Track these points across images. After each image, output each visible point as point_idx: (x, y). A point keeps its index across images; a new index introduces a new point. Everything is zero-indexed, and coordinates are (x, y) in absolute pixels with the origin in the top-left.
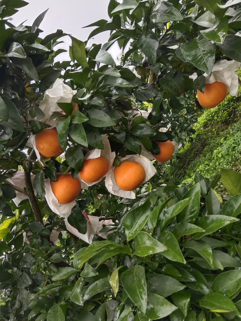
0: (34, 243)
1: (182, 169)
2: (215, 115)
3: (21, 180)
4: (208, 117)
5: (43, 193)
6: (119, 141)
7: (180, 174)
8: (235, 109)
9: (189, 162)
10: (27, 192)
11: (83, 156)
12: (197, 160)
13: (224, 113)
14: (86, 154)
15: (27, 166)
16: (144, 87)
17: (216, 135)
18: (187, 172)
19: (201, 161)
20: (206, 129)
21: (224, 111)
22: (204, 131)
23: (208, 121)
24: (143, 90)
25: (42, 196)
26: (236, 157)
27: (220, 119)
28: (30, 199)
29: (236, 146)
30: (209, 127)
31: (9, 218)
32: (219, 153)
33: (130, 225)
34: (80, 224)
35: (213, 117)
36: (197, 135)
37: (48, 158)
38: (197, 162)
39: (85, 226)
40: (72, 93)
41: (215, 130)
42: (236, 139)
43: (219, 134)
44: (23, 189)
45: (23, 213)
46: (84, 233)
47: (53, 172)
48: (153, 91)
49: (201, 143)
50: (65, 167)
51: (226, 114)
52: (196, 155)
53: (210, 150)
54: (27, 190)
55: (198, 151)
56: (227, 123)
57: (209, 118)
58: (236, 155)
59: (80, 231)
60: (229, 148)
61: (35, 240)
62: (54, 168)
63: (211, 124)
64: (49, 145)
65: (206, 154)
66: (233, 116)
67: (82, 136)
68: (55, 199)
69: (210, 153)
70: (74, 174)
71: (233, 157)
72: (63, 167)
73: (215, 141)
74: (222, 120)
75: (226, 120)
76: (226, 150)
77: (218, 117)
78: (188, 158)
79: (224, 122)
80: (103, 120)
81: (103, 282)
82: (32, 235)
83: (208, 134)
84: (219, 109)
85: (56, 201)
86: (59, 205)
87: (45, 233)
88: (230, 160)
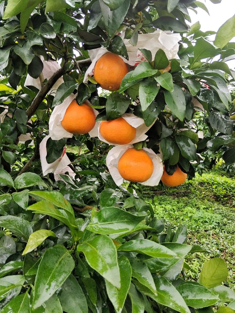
0: (6, 126)
1: (153, 192)
2: (216, 184)
3: (50, 71)
4: (209, 180)
5: (59, 101)
6: (161, 134)
7: (148, 193)
8: (232, 197)
9: (163, 193)
10: (45, 84)
11: (124, 112)
12: (170, 198)
13: (223, 190)
14: (128, 113)
15: (70, 66)
16: (225, 117)
17: (201, 197)
18: (155, 198)
19: (173, 202)
20: (200, 186)
21: (224, 189)
22: (196, 186)
23: (207, 183)
24: (221, 117)
25: (56, 103)
26: (198, 229)
27: (216, 190)
28: (41, 92)
29: (208, 223)
30: (202, 187)
31: (8, 87)
32: (191, 213)
33: (105, 218)
34: (53, 153)
35: (213, 184)
36: (189, 183)
37: (95, 80)
38: (169, 200)
39: (55, 158)
40: (174, 55)
41: (205, 194)
42: (213, 218)
43: (204, 199)
44: (45, 79)
45: (24, 96)
46: (48, 163)
47: (85, 96)
48: (228, 128)
49: (186, 191)
50: (98, 103)
51: (223, 192)
52: (172, 194)
53: (186, 203)
54: (46, 83)
55: (177, 193)
56: (217, 198)
57: (209, 182)
58: (201, 228)
59: (47, 157)
60: (202, 218)
61: (9, 125)
62: (89, 94)
63: (206, 186)
64: (108, 72)
65: (181, 202)
66: (226, 199)
67: (148, 98)
68: (62, 116)
69: (184, 205)
70: (100, 117)
71: (198, 227)
72: (96, 101)
73: (196, 201)
74: (216, 193)
75: (219, 196)
76: (198, 217)
77: (216, 188)
78: (166, 190)
79: (217, 196)
80: (177, 105)
81: (24, 225)
82: (10, 118)
83: (197, 190)
84: (223, 184)
85: (61, 118)
86: (59, 124)
87: (22, 129)
88: (194, 226)
